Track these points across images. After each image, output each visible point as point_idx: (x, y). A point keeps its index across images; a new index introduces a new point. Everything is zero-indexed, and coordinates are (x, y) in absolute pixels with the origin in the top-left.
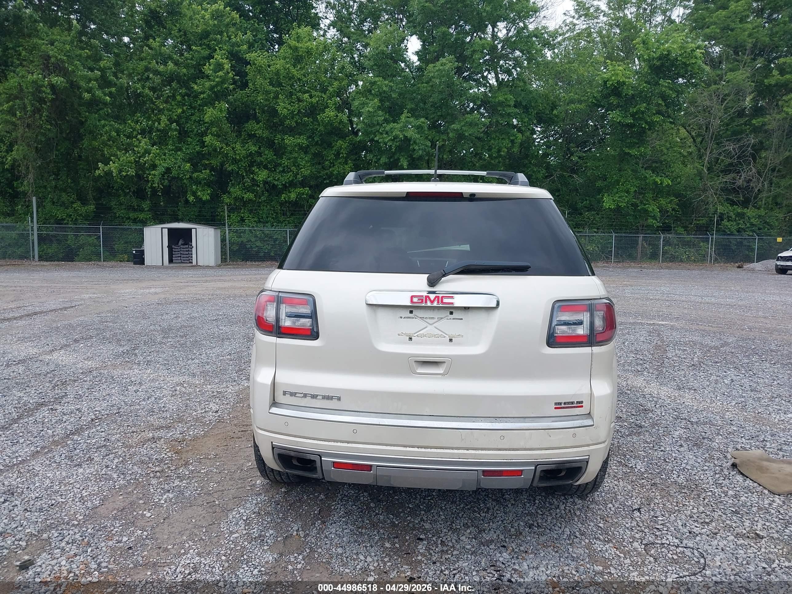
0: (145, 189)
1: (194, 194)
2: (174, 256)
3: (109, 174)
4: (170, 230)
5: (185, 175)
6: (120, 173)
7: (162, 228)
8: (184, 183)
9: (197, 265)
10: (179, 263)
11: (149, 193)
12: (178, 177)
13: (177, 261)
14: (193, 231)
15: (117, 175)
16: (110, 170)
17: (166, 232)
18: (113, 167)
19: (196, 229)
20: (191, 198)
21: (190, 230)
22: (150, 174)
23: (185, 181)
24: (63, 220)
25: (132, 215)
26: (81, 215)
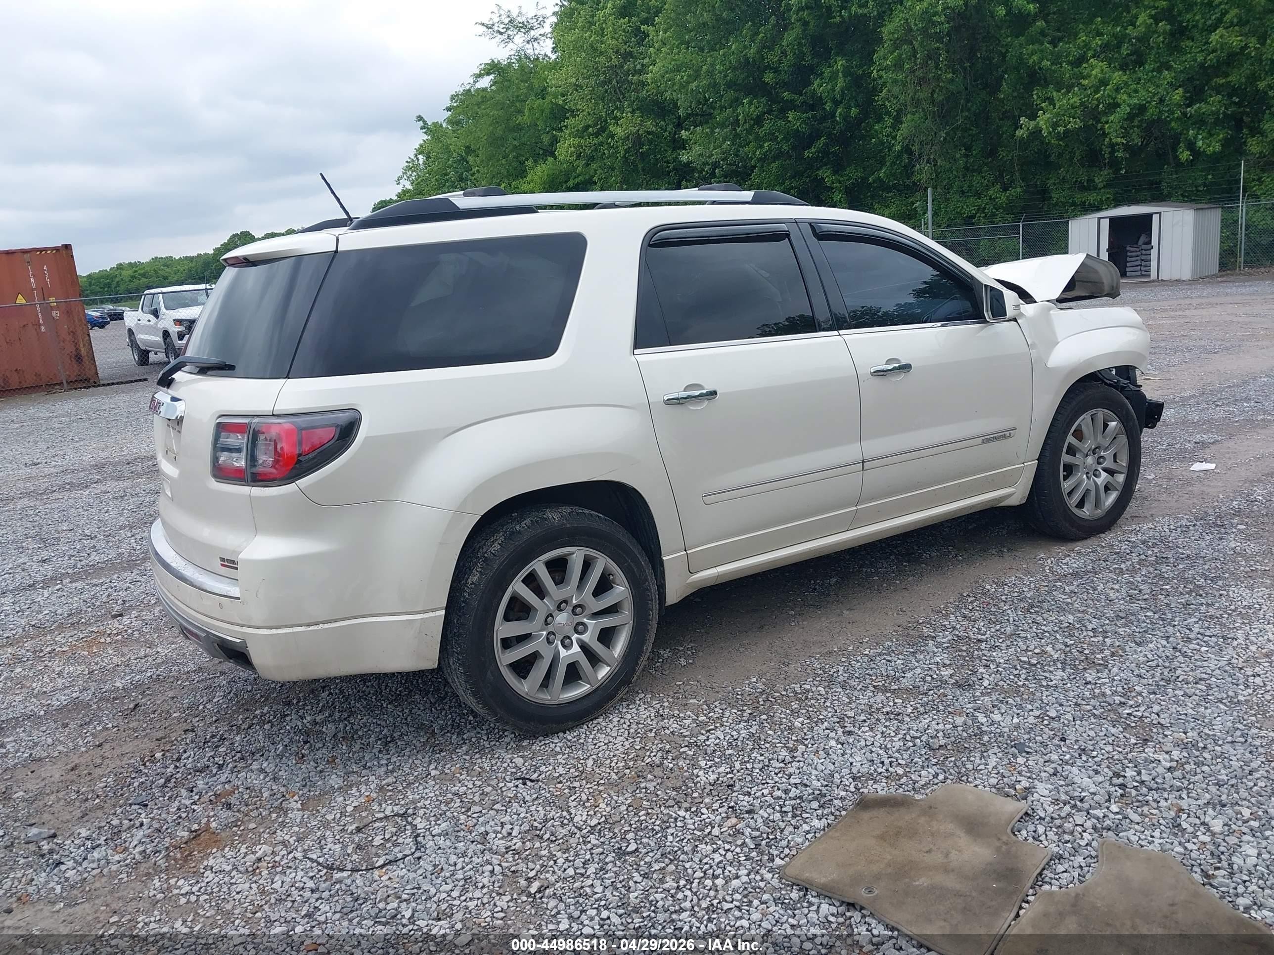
0: (1101, 150)
1: (1191, 146)
2: (1128, 264)
3: (1036, 133)
4: (1113, 221)
5: (1173, 113)
6: (1054, 130)
7: (1099, 219)
8: (1172, 128)
9: (1158, 280)
10: (1137, 277)
11: (1106, 156)
12: (1159, 119)
13: (1134, 274)
14: (1155, 218)
15: (1050, 133)
16: (1037, 126)
17: (1105, 224)
18: (1043, 120)
19: (1160, 213)
20: (1185, 155)
21: (1149, 217)
22: (1107, 122)
23: (1173, 124)
24: (973, 217)
25: (1079, 197)
26: (1001, 207)
